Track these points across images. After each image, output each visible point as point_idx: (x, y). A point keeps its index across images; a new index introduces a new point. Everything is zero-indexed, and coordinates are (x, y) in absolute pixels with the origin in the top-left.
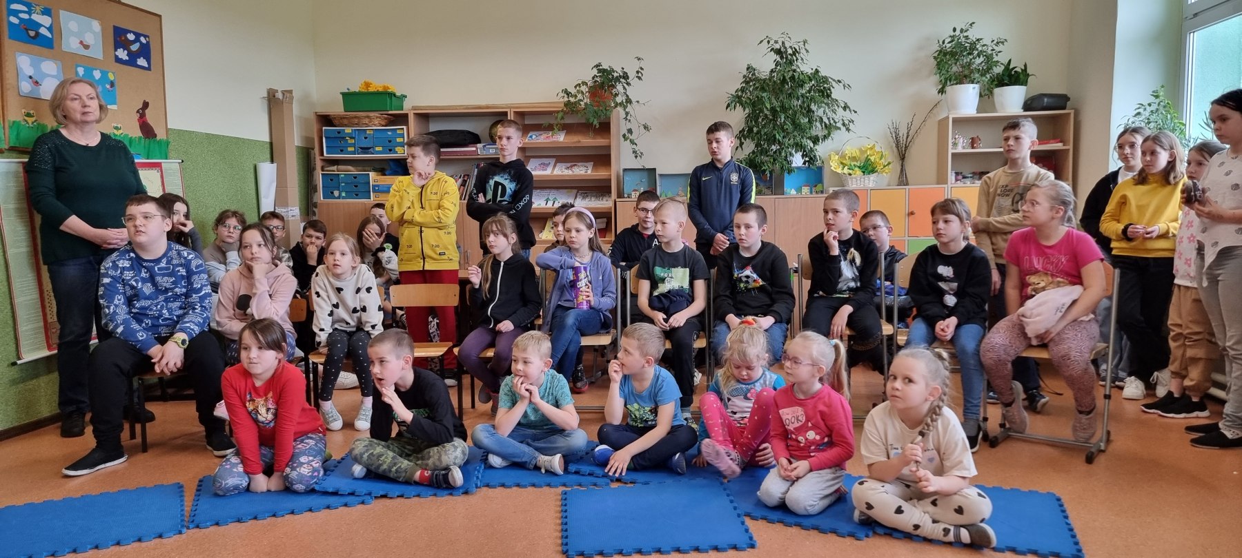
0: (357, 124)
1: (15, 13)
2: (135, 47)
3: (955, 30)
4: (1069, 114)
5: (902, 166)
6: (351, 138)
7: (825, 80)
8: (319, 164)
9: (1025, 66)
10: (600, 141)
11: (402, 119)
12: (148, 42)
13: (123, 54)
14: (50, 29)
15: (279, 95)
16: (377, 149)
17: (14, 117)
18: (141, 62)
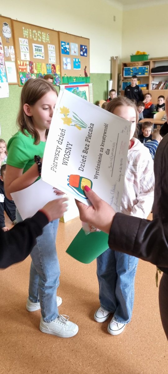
0: (134, 66)
1: (62, 46)
2: (84, 50)
6: (132, 70)
8: (122, 79)
12: (87, 48)
13: (82, 53)
14: (69, 49)
15: (115, 58)
16: (139, 74)
17: (63, 75)
18: (85, 54)
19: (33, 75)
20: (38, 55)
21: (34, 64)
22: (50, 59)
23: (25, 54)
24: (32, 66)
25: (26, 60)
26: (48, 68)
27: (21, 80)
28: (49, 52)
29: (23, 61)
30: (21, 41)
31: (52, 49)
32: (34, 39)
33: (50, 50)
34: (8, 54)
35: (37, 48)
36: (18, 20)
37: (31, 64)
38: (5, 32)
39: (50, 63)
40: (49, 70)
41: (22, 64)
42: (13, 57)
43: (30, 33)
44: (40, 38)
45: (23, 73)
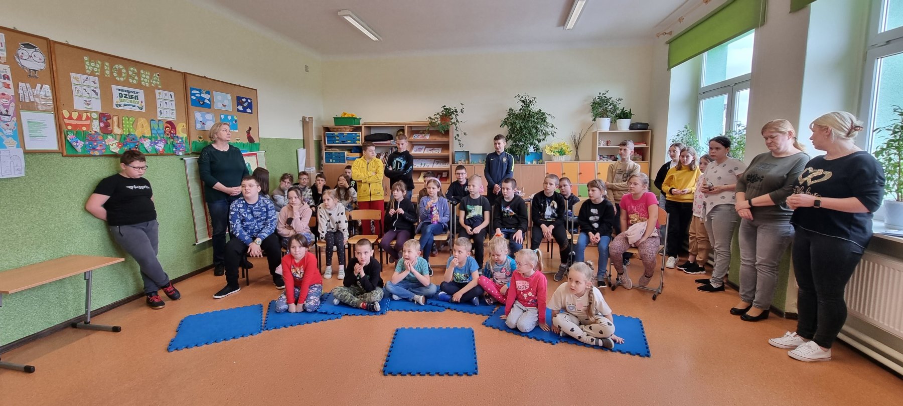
0: (340, 131)
1: (194, 94)
2: (245, 105)
3: (600, 94)
4: (649, 132)
5: (577, 151)
6: (338, 137)
7: (544, 114)
8: (324, 148)
9: (630, 110)
10: (445, 139)
11: (359, 129)
12: (251, 102)
13: (240, 108)
14: (209, 100)
15: (307, 120)
16: (348, 142)
17: (193, 140)
18: (248, 110)
19: (110, 137)
20: (125, 105)
21: (115, 119)
22: (161, 113)
23: (88, 100)
24: (109, 121)
25: (87, 110)
26: (154, 126)
27: (71, 145)
28: (158, 101)
29: (81, 112)
30: (75, 78)
31: (166, 97)
32: (117, 78)
33: (160, 99)
34: (32, 97)
35: (126, 93)
37: (105, 118)
38: (24, 58)
39: (159, 118)
40: (158, 129)
41: (75, 117)
42: (46, 103)
43: (106, 68)
44: (133, 79)
45: (76, 133)
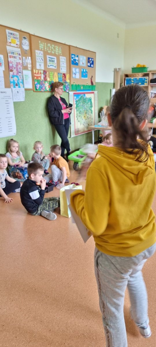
0: (135, 77)
1: (72, 58)
2: (91, 62)
6: (133, 81)
11: (147, 75)
12: (93, 60)
13: (89, 64)
14: (78, 61)
15: (118, 70)
16: (140, 84)
17: (72, 83)
18: (92, 66)
19: (46, 82)
20: (51, 65)
21: (48, 73)
22: (61, 69)
23: (40, 64)
24: (46, 74)
25: (40, 69)
26: (59, 76)
27: (36, 87)
28: (61, 62)
29: (38, 70)
30: (37, 52)
31: (63, 60)
32: (49, 51)
33: (61, 61)
34: (26, 64)
35: (51, 59)
36: (36, 35)
37: (45, 73)
38: (24, 44)
39: (61, 72)
40: (61, 78)
41: (37, 73)
42: (30, 66)
43: (45, 46)
44: (53, 51)
45: (37, 81)
